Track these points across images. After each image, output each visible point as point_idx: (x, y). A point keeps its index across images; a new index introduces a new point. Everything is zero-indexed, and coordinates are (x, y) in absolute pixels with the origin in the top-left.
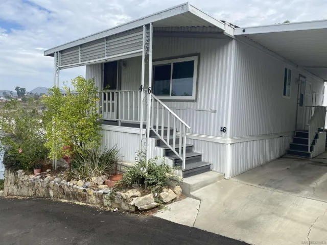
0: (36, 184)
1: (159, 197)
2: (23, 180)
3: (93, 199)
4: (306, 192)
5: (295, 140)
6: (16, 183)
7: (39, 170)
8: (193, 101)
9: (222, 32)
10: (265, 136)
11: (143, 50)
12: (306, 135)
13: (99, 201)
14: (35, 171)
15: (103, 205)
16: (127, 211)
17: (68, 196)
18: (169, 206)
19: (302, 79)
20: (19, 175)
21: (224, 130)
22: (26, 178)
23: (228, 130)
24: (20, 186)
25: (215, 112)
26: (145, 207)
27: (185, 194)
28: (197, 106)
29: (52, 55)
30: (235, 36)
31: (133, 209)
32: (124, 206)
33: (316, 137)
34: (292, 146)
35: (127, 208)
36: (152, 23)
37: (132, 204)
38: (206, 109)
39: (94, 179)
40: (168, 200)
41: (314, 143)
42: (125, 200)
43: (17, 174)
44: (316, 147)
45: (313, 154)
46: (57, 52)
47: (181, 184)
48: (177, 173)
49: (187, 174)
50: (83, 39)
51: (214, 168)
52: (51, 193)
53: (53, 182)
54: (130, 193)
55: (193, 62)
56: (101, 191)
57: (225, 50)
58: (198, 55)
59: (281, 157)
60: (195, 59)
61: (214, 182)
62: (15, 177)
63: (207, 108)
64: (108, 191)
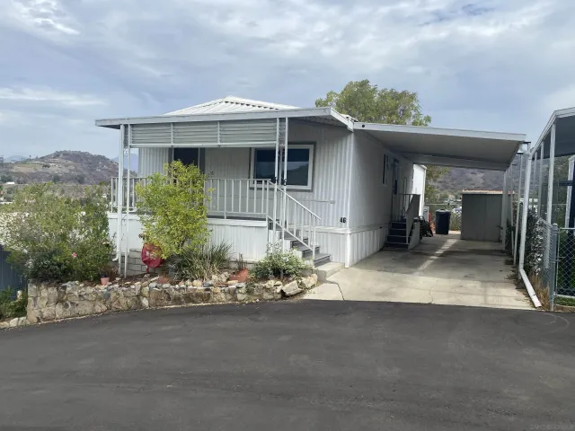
0: (113, 295)
1: (301, 284)
2: (82, 294)
3: (223, 296)
4: (417, 273)
5: (391, 232)
6: (59, 301)
7: (107, 279)
8: (309, 191)
9: (345, 126)
10: (370, 227)
11: (277, 143)
12: (405, 226)
13: (229, 297)
14: (103, 280)
15: (236, 300)
16: (271, 300)
17: (177, 300)
18: (313, 290)
19: (396, 164)
20: (68, 289)
21: (343, 220)
22: (90, 290)
23: (348, 221)
24: (72, 303)
25: (333, 202)
26: (292, 292)
27: (321, 280)
28: (313, 197)
29: (117, 127)
30: (354, 130)
31: (279, 296)
32: (267, 296)
33: (412, 228)
34: (389, 238)
35: (271, 297)
36: (289, 118)
37: (278, 291)
38: (323, 199)
39: (214, 277)
40: (310, 286)
41: (411, 235)
42: (267, 290)
43: (65, 288)
44: (413, 238)
45: (411, 245)
46: (126, 126)
47: (317, 272)
48: (309, 263)
49: (318, 263)
50: (184, 117)
51: (333, 258)
52: (145, 302)
53: (147, 288)
54: (271, 283)
55: (307, 151)
56: (234, 287)
57: (344, 143)
58: (314, 143)
59: (381, 250)
60: (311, 147)
61: (339, 271)
62: (59, 292)
63: (326, 198)
64: (243, 284)
